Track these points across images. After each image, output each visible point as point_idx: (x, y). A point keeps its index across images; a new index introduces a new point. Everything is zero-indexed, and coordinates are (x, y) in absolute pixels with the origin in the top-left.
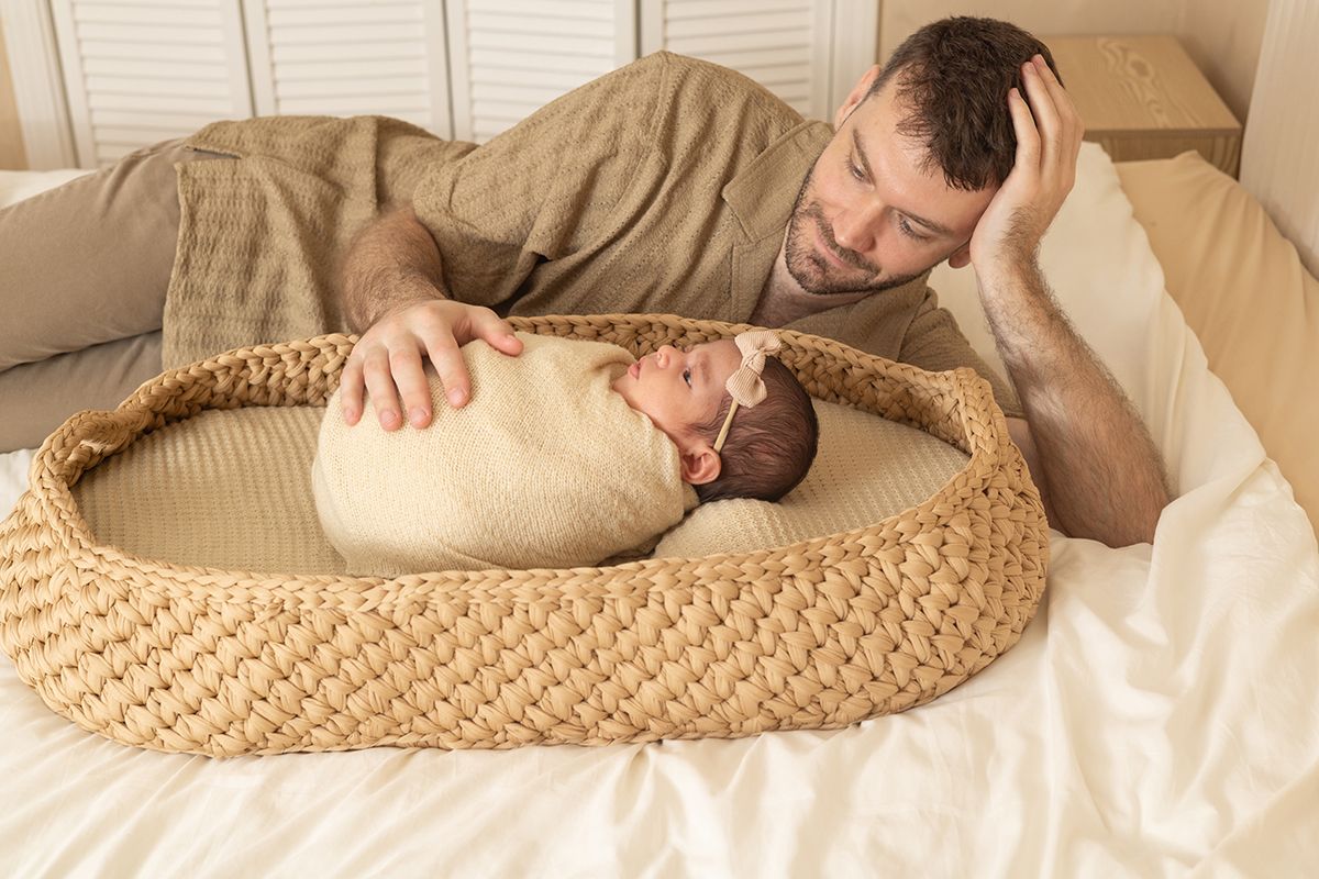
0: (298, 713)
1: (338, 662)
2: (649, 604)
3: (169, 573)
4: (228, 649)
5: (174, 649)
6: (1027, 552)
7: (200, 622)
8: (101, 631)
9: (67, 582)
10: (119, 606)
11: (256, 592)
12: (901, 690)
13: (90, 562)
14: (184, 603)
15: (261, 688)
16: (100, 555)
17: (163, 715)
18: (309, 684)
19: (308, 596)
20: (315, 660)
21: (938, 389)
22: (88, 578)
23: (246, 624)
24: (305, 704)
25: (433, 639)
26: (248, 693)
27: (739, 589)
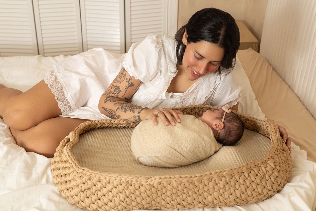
0: (130, 204)
1: (140, 194)
2: (212, 181)
3: (100, 174)
4: (115, 191)
5: (101, 191)
6: (288, 163)
7: (108, 185)
8: (84, 187)
9: (75, 176)
10: (88, 181)
11: (122, 179)
12: (265, 196)
13: (81, 171)
14: (104, 181)
15: (122, 199)
16: (83, 169)
17: (99, 205)
18: (133, 198)
19: (134, 180)
20: (135, 193)
21: (263, 124)
22: (80, 175)
23: (119, 186)
24: (132, 203)
25: (162, 189)
26: (119, 201)
27: (232, 177)
